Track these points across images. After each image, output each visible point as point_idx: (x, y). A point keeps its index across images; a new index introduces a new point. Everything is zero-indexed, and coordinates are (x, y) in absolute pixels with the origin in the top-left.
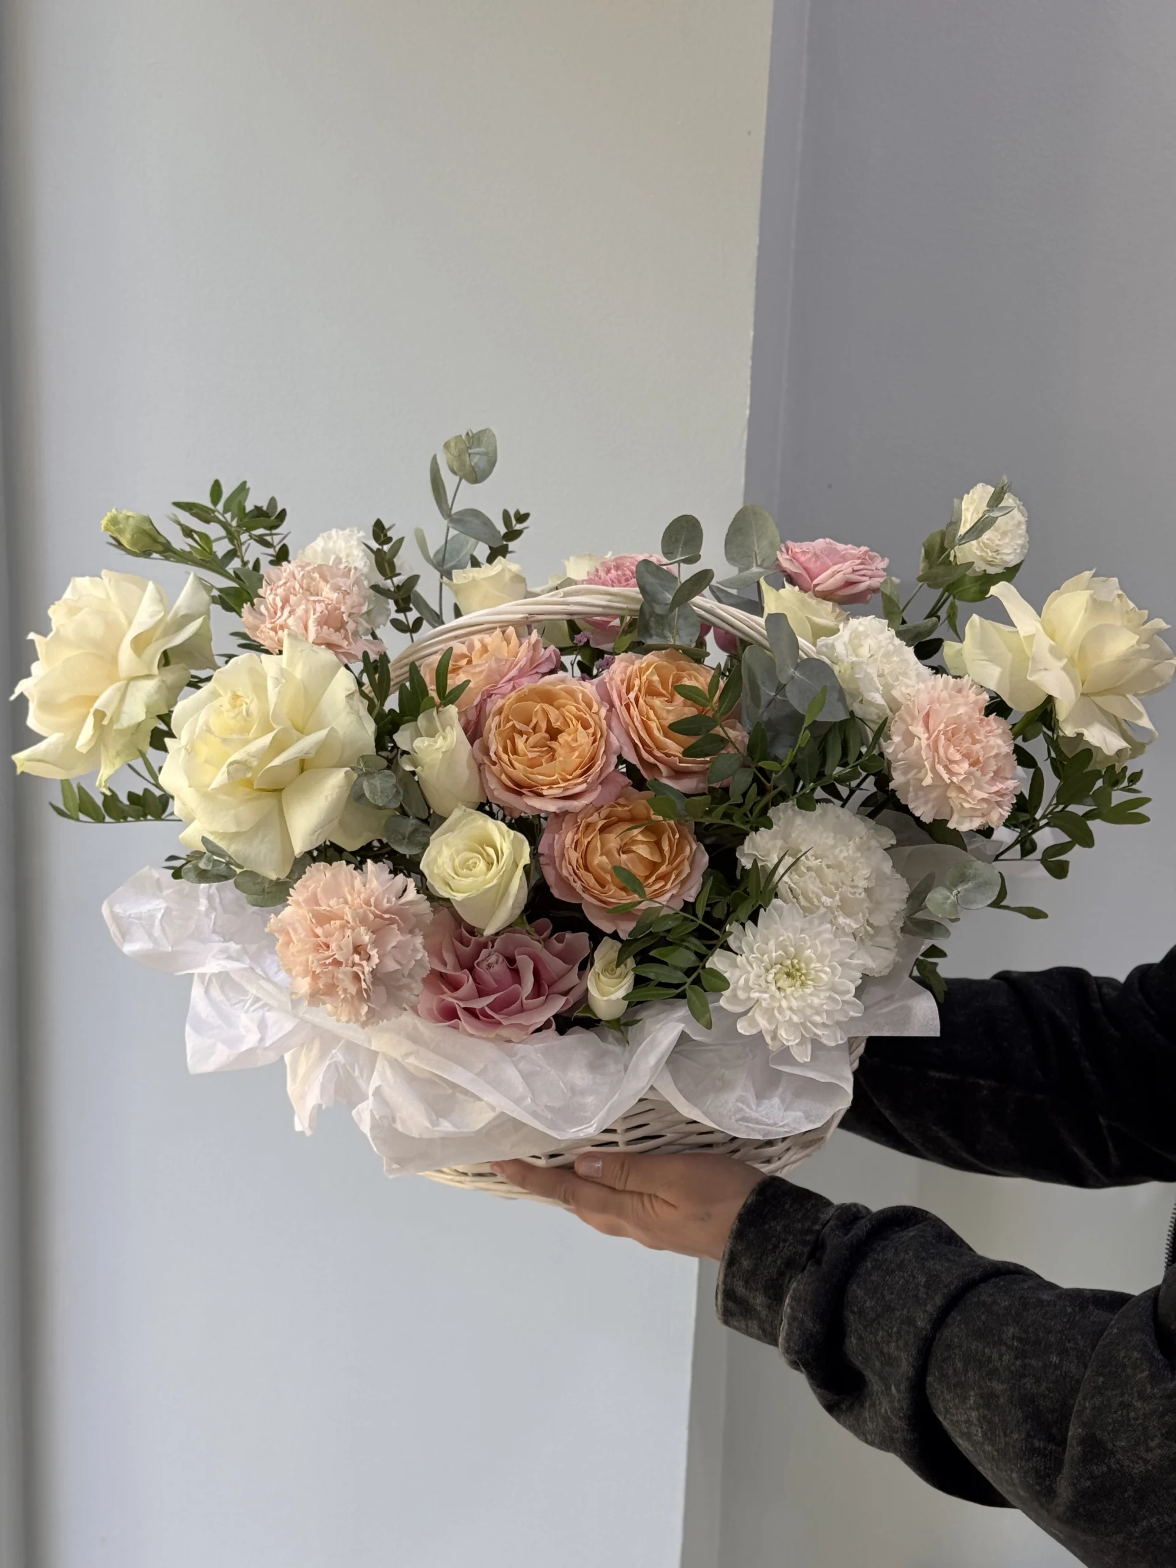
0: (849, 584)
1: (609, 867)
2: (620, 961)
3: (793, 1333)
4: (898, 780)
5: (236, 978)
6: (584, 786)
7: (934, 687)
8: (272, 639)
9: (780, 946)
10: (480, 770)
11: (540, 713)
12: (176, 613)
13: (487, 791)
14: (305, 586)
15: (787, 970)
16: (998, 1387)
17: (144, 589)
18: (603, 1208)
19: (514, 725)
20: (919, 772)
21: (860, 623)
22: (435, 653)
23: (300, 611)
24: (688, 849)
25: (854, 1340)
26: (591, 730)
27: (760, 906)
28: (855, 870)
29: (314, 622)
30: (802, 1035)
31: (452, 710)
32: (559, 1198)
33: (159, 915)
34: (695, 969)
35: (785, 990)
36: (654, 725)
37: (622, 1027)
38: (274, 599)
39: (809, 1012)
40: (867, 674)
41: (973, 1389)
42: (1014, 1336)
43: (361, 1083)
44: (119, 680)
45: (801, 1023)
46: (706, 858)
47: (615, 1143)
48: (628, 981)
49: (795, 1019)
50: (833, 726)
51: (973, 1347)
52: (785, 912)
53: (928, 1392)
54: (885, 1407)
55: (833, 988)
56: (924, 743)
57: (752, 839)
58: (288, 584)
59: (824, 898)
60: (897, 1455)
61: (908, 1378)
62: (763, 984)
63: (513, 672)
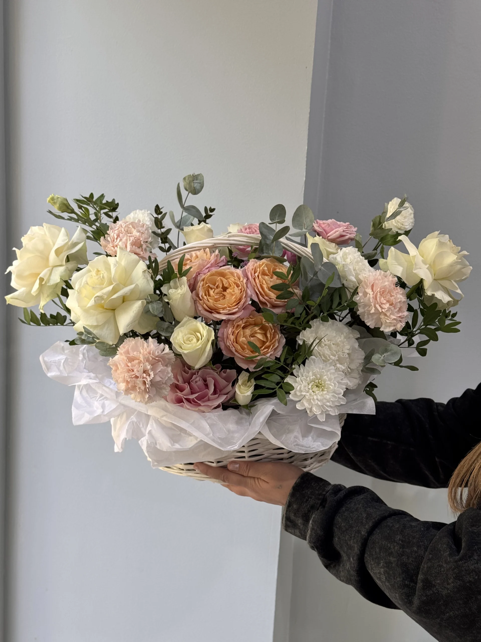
0: (342, 236)
1: (246, 342)
2: (249, 380)
3: (312, 535)
4: (360, 311)
5: (93, 387)
6: (237, 309)
7: (375, 275)
8: (112, 250)
9: (314, 374)
10: (195, 303)
11: (219, 281)
12: (73, 241)
13: (198, 312)
14: (126, 230)
15: (316, 384)
16: (392, 559)
17: (60, 231)
18: (239, 483)
19: (209, 286)
20: (369, 307)
21: (347, 249)
22: (177, 258)
23: (124, 240)
24: (277, 336)
25: (337, 539)
26: (240, 288)
27: (306, 358)
28: (344, 346)
29: (130, 244)
30: (322, 410)
31: (185, 279)
32: (221, 480)
33: (63, 361)
34: (280, 382)
35: (315, 392)
36: (265, 286)
37: (249, 408)
38: (113, 235)
39: (325, 401)
40: (349, 269)
41: (382, 560)
42: (400, 539)
43: (143, 430)
44: (49, 267)
45: (322, 405)
46: (285, 340)
47: (244, 457)
48: (252, 388)
49: (319, 403)
50: (336, 289)
51: (383, 543)
52: (316, 360)
53: (365, 560)
54: (348, 566)
55: (334, 392)
56: (371, 296)
57: (302, 333)
58: (119, 229)
59: (331, 357)
60: (352, 586)
61: (358, 555)
62: (307, 390)
63: (209, 265)
